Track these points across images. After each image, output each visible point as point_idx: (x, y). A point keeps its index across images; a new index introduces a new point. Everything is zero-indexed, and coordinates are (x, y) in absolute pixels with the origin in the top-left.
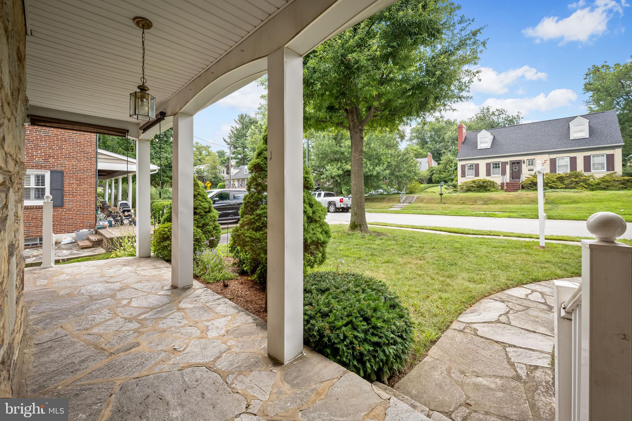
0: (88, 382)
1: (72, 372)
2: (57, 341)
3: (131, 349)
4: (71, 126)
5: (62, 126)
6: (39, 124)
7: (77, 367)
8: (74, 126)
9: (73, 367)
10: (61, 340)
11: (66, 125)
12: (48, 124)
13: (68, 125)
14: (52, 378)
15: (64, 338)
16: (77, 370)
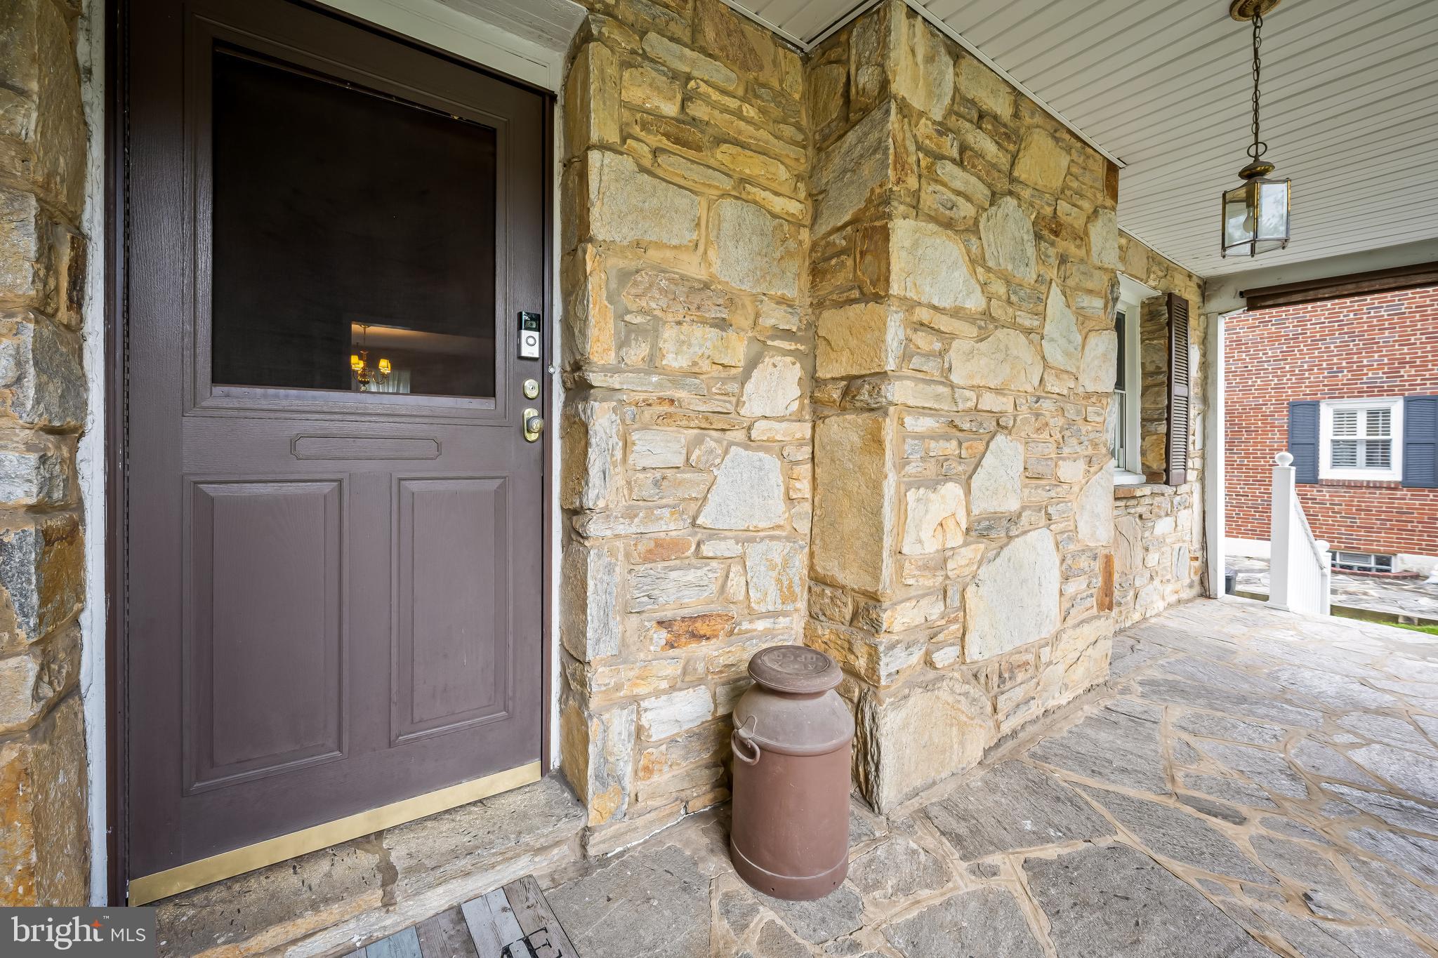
0: (1089, 799)
1: (1093, 771)
2: (1133, 721)
3: (1216, 817)
4: (1334, 289)
5: (1311, 295)
6: (1263, 304)
7: (1107, 771)
8: (1340, 288)
9: (1104, 766)
10: (1141, 724)
11: (1321, 291)
12: (1281, 300)
13: (1325, 290)
14: (1066, 758)
15: (1148, 724)
16: (1100, 773)
